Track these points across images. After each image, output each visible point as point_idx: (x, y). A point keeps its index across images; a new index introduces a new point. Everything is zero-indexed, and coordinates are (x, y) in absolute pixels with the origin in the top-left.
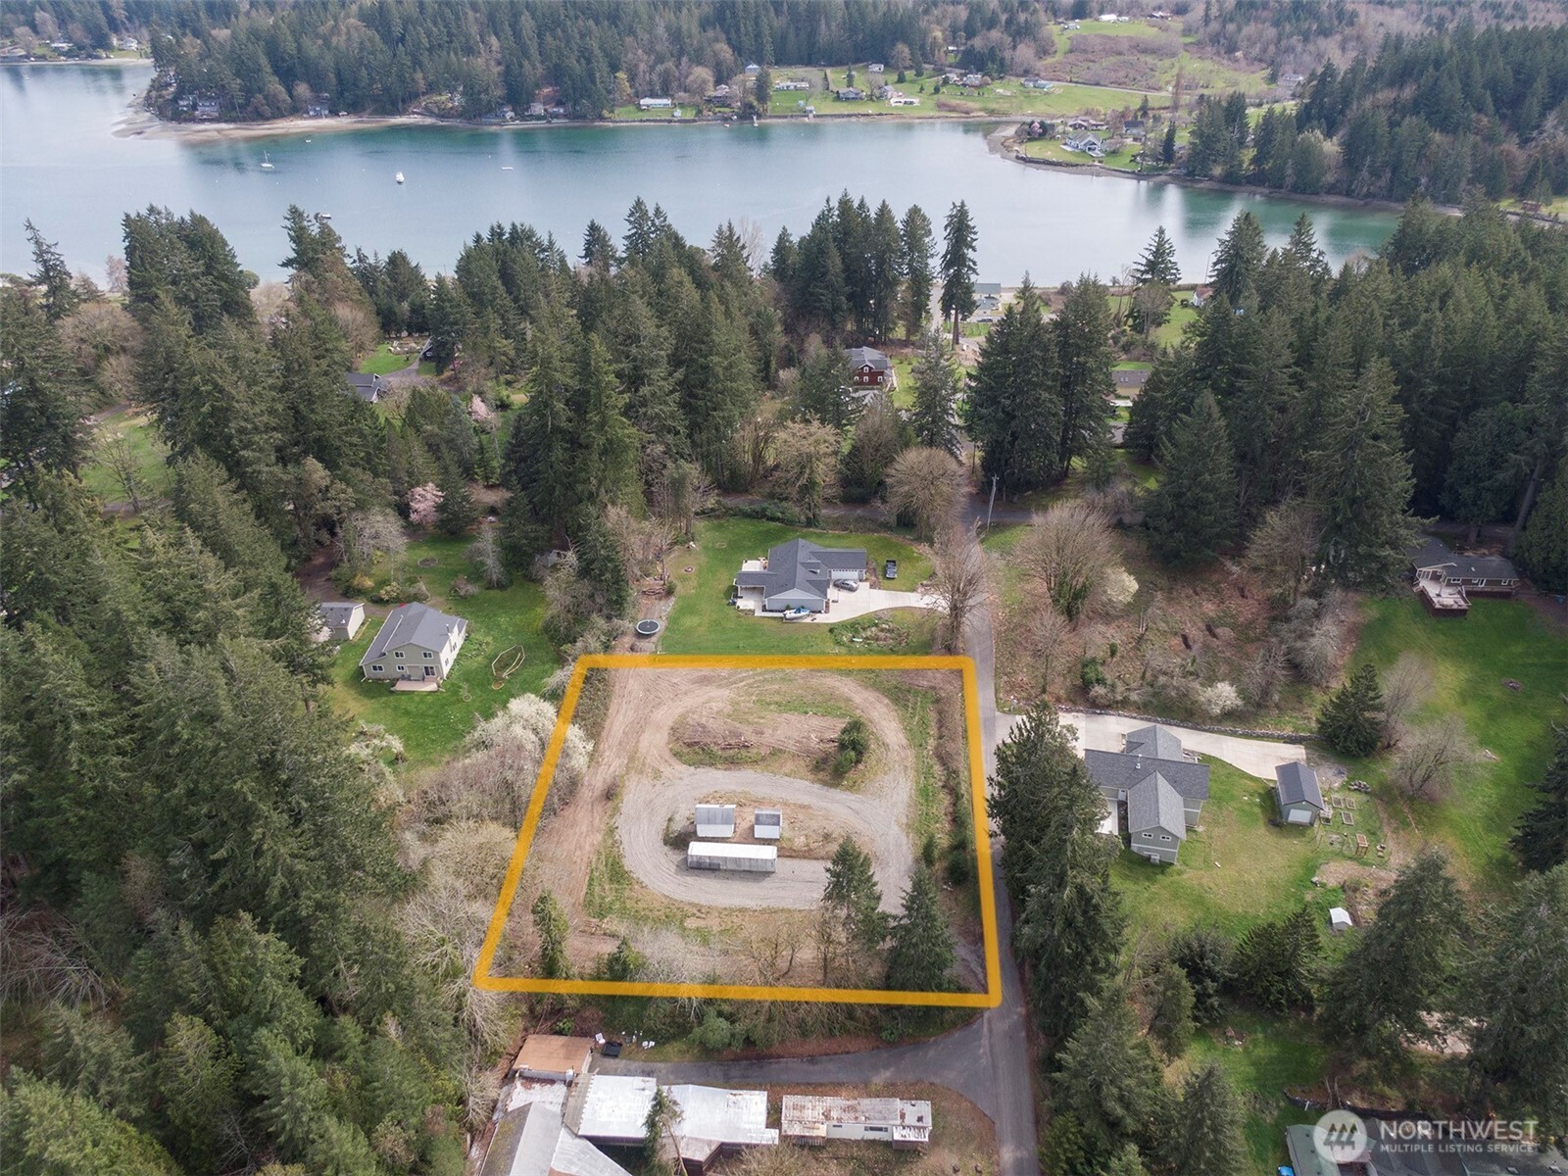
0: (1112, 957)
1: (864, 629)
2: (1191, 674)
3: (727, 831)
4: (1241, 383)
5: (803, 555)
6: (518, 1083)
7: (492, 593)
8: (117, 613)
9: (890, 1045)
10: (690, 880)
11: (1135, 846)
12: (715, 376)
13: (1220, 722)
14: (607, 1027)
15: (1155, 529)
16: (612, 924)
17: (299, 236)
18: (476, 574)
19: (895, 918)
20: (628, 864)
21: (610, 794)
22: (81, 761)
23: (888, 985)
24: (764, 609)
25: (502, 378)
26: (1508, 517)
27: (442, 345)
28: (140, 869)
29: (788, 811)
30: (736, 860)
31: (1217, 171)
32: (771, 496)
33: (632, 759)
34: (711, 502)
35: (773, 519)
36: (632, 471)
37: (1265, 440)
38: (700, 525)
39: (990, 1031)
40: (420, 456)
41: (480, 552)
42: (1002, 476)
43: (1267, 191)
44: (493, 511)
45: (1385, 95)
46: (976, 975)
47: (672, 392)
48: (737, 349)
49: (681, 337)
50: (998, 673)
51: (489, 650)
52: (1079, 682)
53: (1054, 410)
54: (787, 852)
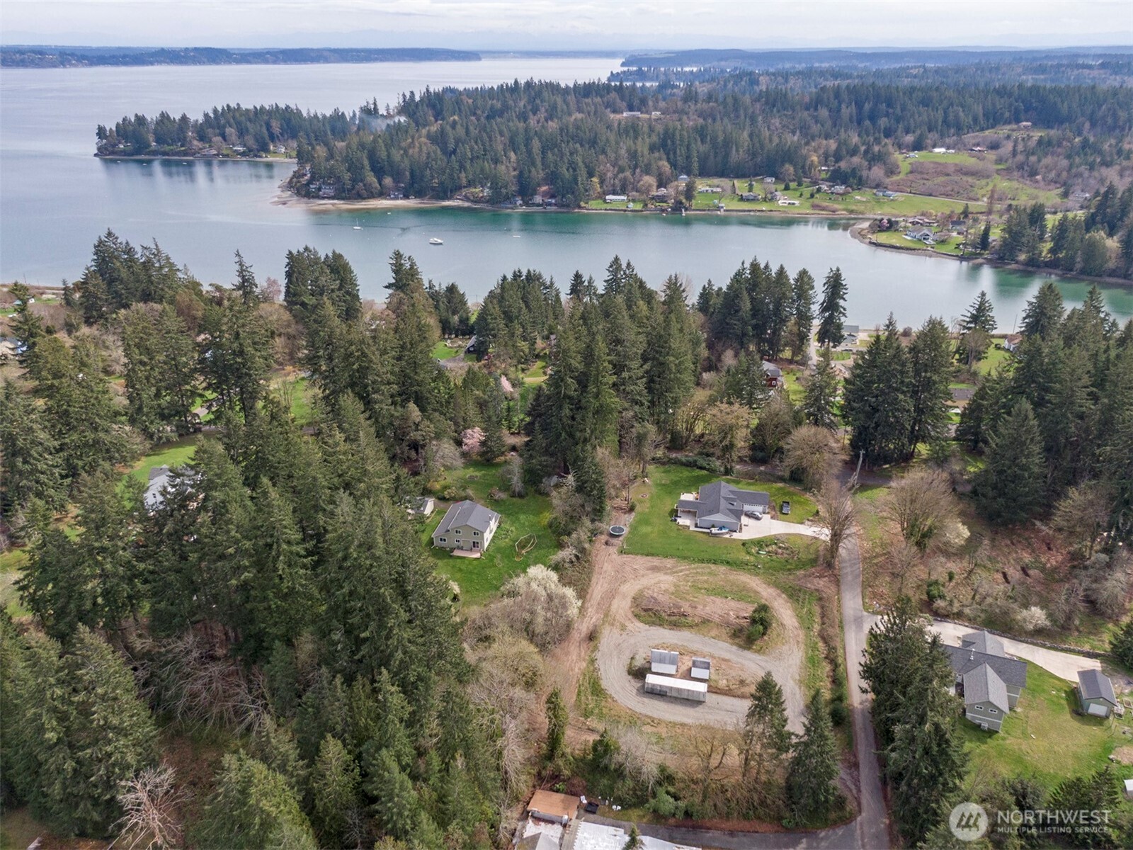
1: (767, 546)
2: (1011, 598)
3: (671, 669)
4: (1049, 396)
5: (723, 492)
6: (530, 820)
7: (514, 500)
9: (788, 830)
10: (646, 700)
11: (969, 715)
12: (669, 369)
13: (1033, 636)
14: (589, 792)
15: (984, 495)
16: (592, 722)
18: (506, 487)
19: (797, 736)
20: (604, 684)
21: (592, 637)
24: (696, 526)
25: (520, 367)
27: (482, 343)
28: (307, 644)
29: (715, 661)
30: (679, 690)
31: (1022, 257)
32: (702, 453)
33: (606, 615)
34: (660, 453)
35: (701, 468)
36: (612, 427)
37: (1067, 439)
38: (651, 468)
40: (472, 410)
41: (509, 472)
42: (867, 451)
44: (514, 448)
46: (851, 791)
47: (643, 377)
49: (649, 343)
50: (864, 585)
51: (513, 535)
52: (925, 597)
53: (907, 408)
54: (714, 690)
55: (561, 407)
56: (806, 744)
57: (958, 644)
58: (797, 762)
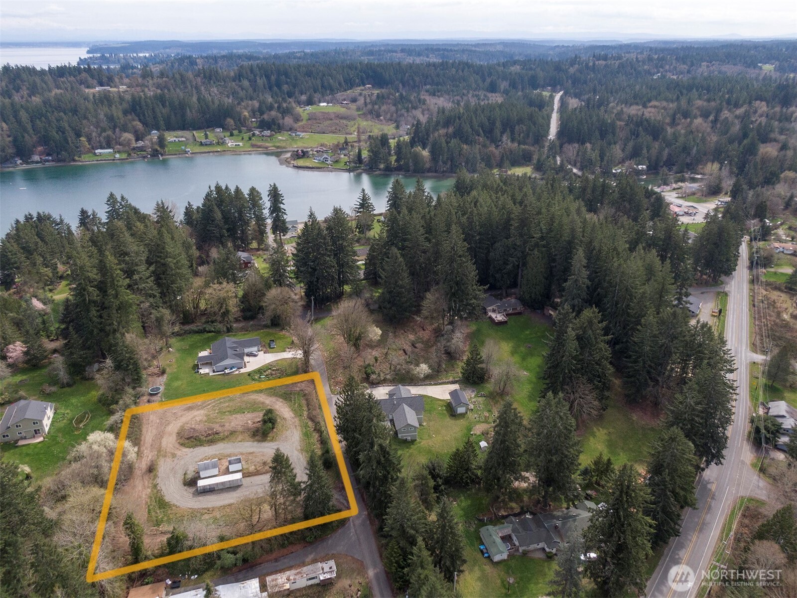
0: (399, 474)
1: (265, 372)
2: (409, 362)
3: (215, 471)
4: (406, 244)
5: (228, 344)
7: (65, 389)
9: (311, 543)
10: (201, 498)
11: (400, 436)
12: (170, 268)
13: (424, 381)
14: (170, 575)
15: (384, 308)
16: (163, 527)
18: (54, 381)
19: (304, 483)
20: (167, 499)
21: (151, 469)
23: (306, 518)
24: (214, 371)
25: (47, 288)
29: (244, 456)
30: (223, 483)
31: (382, 166)
32: (207, 322)
33: (159, 451)
34: (176, 329)
35: (210, 332)
36: (134, 317)
37: (420, 266)
38: (173, 341)
39: (354, 525)
40: (10, 330)
41: (54, 369)
42: (315, 296)
43: (404, 173)
44: (55, 351)
45: (442, 131)
46: (345, 504)
49: (150, 251)
50: (329, 379)
51: (69, 416)
52: (365, 376)
53: (333, 265)
54: (247, 474)
55: (88, 311)
56: (311, 485)
57: (387, 397)
58: (308, 499)
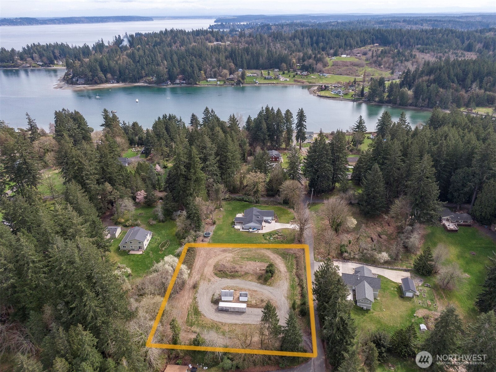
0: (352, 340)
1: (273, 235)
2: (374, 249)
3: (231, 299)
4: (386, 161)
5: (255, 212)
7: (160, 224)
8: (46, 230)
9: (282, 368)
10: (219, 314)
11: (358, 304)
12: (229, 159)
13: (383, 265)
14: (193, 362)
15: (361, 205)
16: (195, 328)
17: (106, 117)
18: (156, 218)
19: (283, 327)
20: (200, 309)
21: (195, 287)
22: (32, 276)
23: (281, 349)
24: (243, 229)
25: (165, 159)
26: (469, 202)
27: (148, 149)
28: (48, 310)
29: (250, 292)
30: (234, 308)
31: (377, 99)
32: (245, 194)
33: (202, 275)
34: (227, 196)
35: (246, 201)
36: (203, 187)
37: (394, 178)
38: (224, 203)
39: (314, 364)
40: (140, 182)
41: (157, 211)
42: (315, 189)
43: (392, 105)
44: (161, 199)
45: (425, 78)
46: (309, 346)
47: (216, 163)
48: (235, 151)
49: (218, 147)
50: (315, 249)
51: (159, 241)
52: (340, 252)
53: (330, 169)
54: (250, 306)
55: (179, 180)
57: (353, 272)
58: (285, 338)
